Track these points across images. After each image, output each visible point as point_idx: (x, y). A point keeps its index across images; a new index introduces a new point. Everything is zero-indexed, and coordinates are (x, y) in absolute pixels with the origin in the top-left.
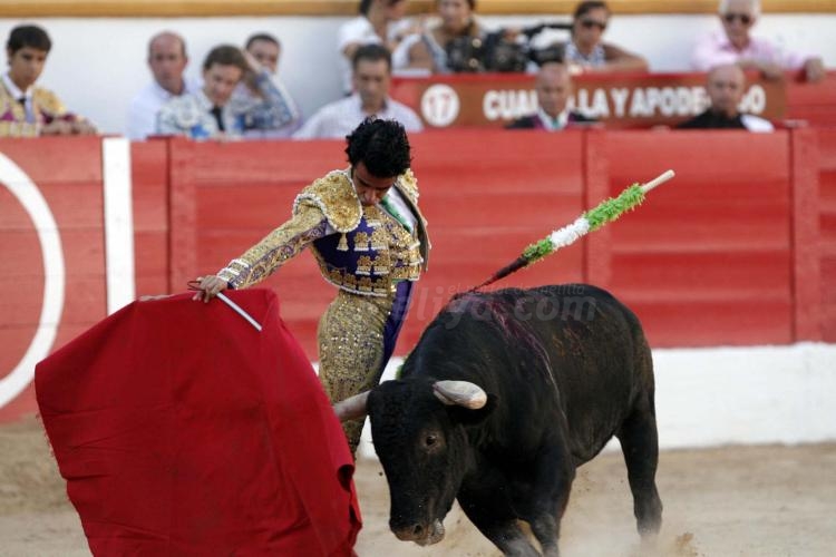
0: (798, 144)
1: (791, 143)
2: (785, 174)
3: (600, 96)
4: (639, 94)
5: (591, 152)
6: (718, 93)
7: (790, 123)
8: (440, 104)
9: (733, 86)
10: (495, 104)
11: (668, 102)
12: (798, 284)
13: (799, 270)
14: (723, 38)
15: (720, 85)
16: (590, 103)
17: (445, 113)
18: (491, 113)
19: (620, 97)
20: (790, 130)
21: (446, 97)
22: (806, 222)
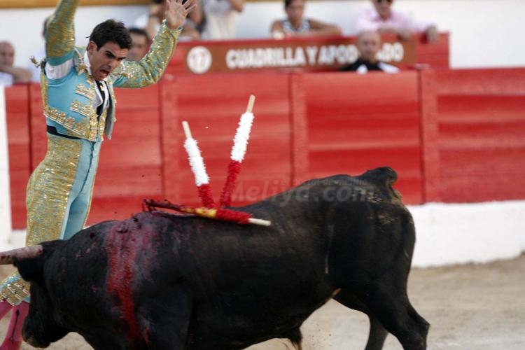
0: (424, 80)
1: (419, 79)
2: (415, 98)
3: (299, 52)
4: (324, 50)
5: (295, 86)
6: (364, 48)
7: (418, 66)
8: (199, 59)
9: (374, 43)
10: (234, 58)
11: (342, 54)
12: (427, 167)
13: (427, 158)
14: (374, 14)
15: (366, 43)
16: (294, 56)
17: (202, 64)
18: (231, 64)
19: (312, 52)
20: (419, 71)
21: (203, 55)
22: (430, 128)
